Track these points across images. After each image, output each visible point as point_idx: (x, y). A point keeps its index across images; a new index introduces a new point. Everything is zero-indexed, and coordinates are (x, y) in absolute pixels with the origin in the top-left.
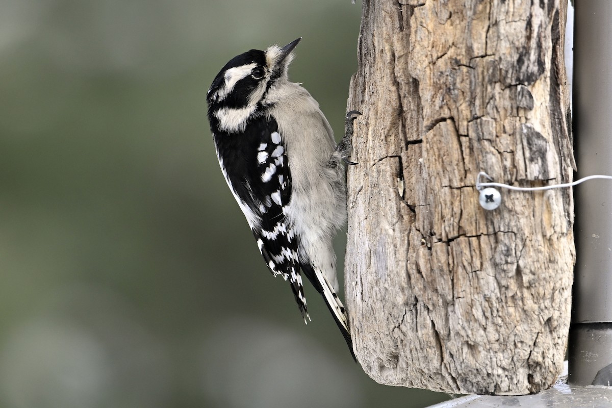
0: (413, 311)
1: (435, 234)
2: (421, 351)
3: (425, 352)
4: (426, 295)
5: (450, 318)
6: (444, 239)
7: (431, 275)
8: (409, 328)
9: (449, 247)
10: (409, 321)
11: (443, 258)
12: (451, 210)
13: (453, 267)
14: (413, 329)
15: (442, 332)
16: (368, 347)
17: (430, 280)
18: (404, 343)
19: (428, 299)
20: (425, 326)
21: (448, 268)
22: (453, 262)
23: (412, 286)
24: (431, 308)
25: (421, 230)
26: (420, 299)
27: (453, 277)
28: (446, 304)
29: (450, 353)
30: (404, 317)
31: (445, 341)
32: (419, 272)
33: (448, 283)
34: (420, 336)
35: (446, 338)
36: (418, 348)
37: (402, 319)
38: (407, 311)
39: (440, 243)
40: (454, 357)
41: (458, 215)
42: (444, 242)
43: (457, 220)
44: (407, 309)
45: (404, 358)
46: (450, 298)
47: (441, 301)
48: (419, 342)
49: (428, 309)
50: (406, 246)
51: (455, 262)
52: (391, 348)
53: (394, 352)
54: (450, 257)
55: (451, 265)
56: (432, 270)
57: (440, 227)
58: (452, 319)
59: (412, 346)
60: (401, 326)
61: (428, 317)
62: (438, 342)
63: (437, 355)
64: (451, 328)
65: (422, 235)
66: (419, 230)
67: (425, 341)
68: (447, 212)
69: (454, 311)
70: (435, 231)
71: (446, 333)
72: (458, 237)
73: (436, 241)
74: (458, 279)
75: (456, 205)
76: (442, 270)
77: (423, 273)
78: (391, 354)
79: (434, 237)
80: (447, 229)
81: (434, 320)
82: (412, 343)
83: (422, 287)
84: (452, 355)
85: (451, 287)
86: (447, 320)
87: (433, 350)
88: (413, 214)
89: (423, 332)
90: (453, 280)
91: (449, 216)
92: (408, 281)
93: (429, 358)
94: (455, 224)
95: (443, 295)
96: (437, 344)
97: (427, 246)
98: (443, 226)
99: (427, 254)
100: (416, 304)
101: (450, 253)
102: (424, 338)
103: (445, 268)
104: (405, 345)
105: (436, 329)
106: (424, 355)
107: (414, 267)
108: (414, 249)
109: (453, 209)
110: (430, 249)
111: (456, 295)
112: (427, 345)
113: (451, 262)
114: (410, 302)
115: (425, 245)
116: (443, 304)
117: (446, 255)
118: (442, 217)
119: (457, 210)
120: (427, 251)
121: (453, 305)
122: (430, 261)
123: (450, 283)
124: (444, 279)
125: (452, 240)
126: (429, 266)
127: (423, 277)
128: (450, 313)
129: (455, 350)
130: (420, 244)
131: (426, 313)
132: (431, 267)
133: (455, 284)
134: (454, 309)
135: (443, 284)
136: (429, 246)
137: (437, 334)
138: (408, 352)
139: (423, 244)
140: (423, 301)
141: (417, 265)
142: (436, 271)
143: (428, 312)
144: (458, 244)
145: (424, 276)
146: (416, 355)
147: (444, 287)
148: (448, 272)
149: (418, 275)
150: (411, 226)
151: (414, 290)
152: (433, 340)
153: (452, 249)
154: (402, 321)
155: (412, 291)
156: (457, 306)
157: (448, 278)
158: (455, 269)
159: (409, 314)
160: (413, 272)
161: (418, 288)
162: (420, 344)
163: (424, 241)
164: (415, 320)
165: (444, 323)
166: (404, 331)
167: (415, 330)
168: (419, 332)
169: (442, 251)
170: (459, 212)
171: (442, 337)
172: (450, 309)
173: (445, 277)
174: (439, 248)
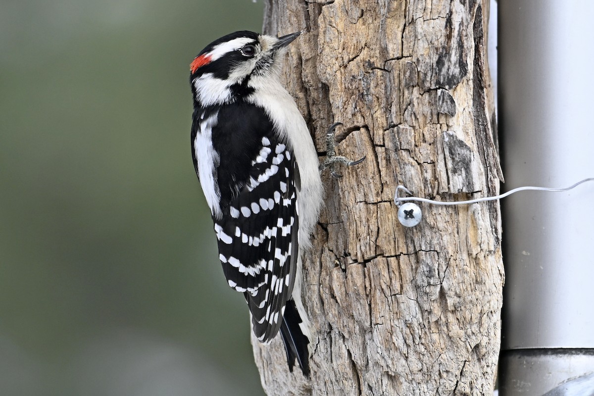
0: (327, 339)
1: (350, 254)
2: (337, 383)
3: (342, 384)
4: (341, 322)
5: (368, 347)
6: (360, 260)
7: (346, 300)
8: (323, 358)
9: (366, 268)
10: (323, 350)
11: (359, 281)
12: (367, 227)
13: (370, 290)
14: (327, 359)
15: (359, 362)
16: (278, 380)
17: (345, 305)
18: (318, 375)
19: (343, 327)
20: (340, 356)
21: (364, 292)
22: (371, 285)
23: (326, 312)
24: (347, 336)
25: (335, 250)
26: (334, 326)
27: (370, 301)
28: (363, 331)
29: (368, 385)
30: (317, 347)
31: (363, 373)
32: (333, 297)
33: (365, 308)
34: (335, 367)
35: (364, 369)
36: (334, 380)
37: (315, 349)
38: (320, 340)
39: (355, 264)
40: (373, 390)
41: (375, 234)
42: (360, 263)
43: (373, 239)
44: (320, 337)
45: (318, 392)
46: (367, 324)
47: (357, 327)
48: (334, 374)
49: (344, 337)
50: (318, 268)
51: (373, 285)
52: (303, 381)
53: (307, 384)
54: (367, 280)
55: (368, 289)
56: (347, 294)
57: (355, 247)
58: (370, 348)
59: (327, 378)
60: (314, 356)
61: (344, 346)
62: (355, 373)
63: (354, 387)
64: (369, 358)
65: (336, 256)
66: (332, 251)
67: (341, 373)
68: (363, 230)
69: (372, 339)
70: (350, 251)
71: (363, 363)
72: (376, 257)
73: (351, 262)
74: (376, 304)
75: (373, 223)
76: (358, 294)
77: (337, 298)
78: (303, 387)
79: (348, 258)
80: (363, 248)
81: (350, 349)
82: (327, 375)
83: (337, 313)
84: (370, 388)
85: (368, 313)
86: (365, 349)
87: (350, 382)
88: (325, 232)
89: (339, 363)
90: (370, 305)
91: (365, 235)
92: (321, 307)
93: (346, 391)
94: (372, 243)
95: (360, 321)
96: (353, 376)
97: (341, 268)
98: (358, 246)
99: (341, 277)
100: (330, 332)
101: (367, 275)
102: (340, 369)
103: (362, 291)
104: (319, 377)
105: (353, 359)
106: (339, 388)
107: (327, 291)
108: (327, 272)
109: (369, 227)
110: (344, 271)
111: (374, 322)
112: (343, 377)
113: (368, 285)
114: (323, 330)
115: (339, 267)
116: (360, 332)
117: (362, 277)
118: (358, 236)
119: (373, 228)
120: (341, 274)
121: (371, 332)
122: (345, 284)
123: (367, 308)
124: (360, 304)
125: (369, 261)
126: (343, 289)
127: (337, 302)
128: (368, 341)
129: (374, 382)
130: (334, 265)
131: (341, 341)
132: (346, 291)
133: (372, 310)
134: (372, 336)
135: (360, 309)
136: (343, 267)
137: (354, 365)
138: (322, 384)
139: (337, 265)
140: (338, 328)
141: (331, 289)
142: (352, 296)
143: (344, 341)
144: (376, 265)
145: (339, 301)
146: (332, 388)
147: (361, 312)
148: (365, 296)
149: (332, 300)
150: (323, 246)
151: (328, 316)
152: (349, 371)
153: (369, 271)
154: (315, 350)
155: (325, 317)
156: (375, 333)
157: (365, 302)
158: (372, 292)
159: (322, 342)
160: (326, 296)
161: (332, 314)
162: (336, 376)
163: (338, 263)
164: (329, 349)
165: (361, 352)
166: (318, 362)
167: (330, 360)
168: (334, 363)
169: (357, 273)
170: (376, 230)
171: (359, 368)
172: (367, 337)
173: (361, 301)
174: (355, 269)
